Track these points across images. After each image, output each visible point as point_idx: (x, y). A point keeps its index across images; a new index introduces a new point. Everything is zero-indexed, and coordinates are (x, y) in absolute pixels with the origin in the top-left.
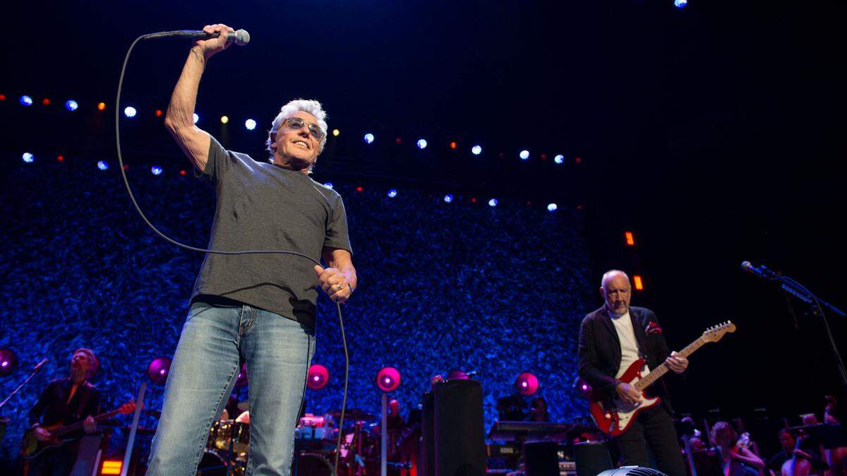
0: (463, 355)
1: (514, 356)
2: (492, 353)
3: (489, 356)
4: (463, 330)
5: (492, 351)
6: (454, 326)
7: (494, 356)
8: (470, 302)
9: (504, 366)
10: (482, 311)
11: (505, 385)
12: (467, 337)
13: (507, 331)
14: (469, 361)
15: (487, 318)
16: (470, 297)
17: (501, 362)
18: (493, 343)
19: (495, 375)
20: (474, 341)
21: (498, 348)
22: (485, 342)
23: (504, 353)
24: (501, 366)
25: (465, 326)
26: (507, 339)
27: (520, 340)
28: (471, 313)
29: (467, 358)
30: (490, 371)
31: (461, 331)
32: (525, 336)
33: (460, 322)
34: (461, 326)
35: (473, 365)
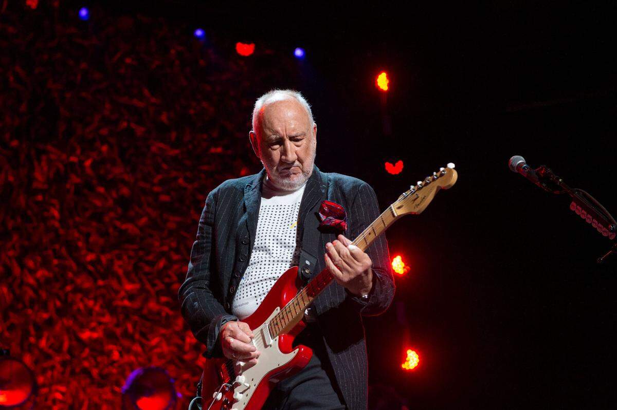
0: (32, 330)
1: (137, 336)
2: (93, 330)
3: (86, 335)
4: (37, 280)
5: (93, 324)
6: (17, 270)
7: (95, 335)
8: (57, 224)
9: (116, 355)
10: (80, 244)
11: (113, 392)
12: (44, 295)
13: (129, 287)
14: (43, 343)
15: (90, 257)
16: (56, 214)
17: (111, 347)
18: (97, 308)
19: (95, 372)
20: (59, 304)
21: (107, 319)
22: (81, 306)
23: (118, 331)
24: (109, 354)
25: (42, 273)
26: (127, 303)
27: (152, 305)
28: (57, 247)
29: (39, 337)
30: (86, 364)
31: (31, 281)
32: (164, 299)
33: (31, 264)
34: (32, 272)
35: (50, 352)
